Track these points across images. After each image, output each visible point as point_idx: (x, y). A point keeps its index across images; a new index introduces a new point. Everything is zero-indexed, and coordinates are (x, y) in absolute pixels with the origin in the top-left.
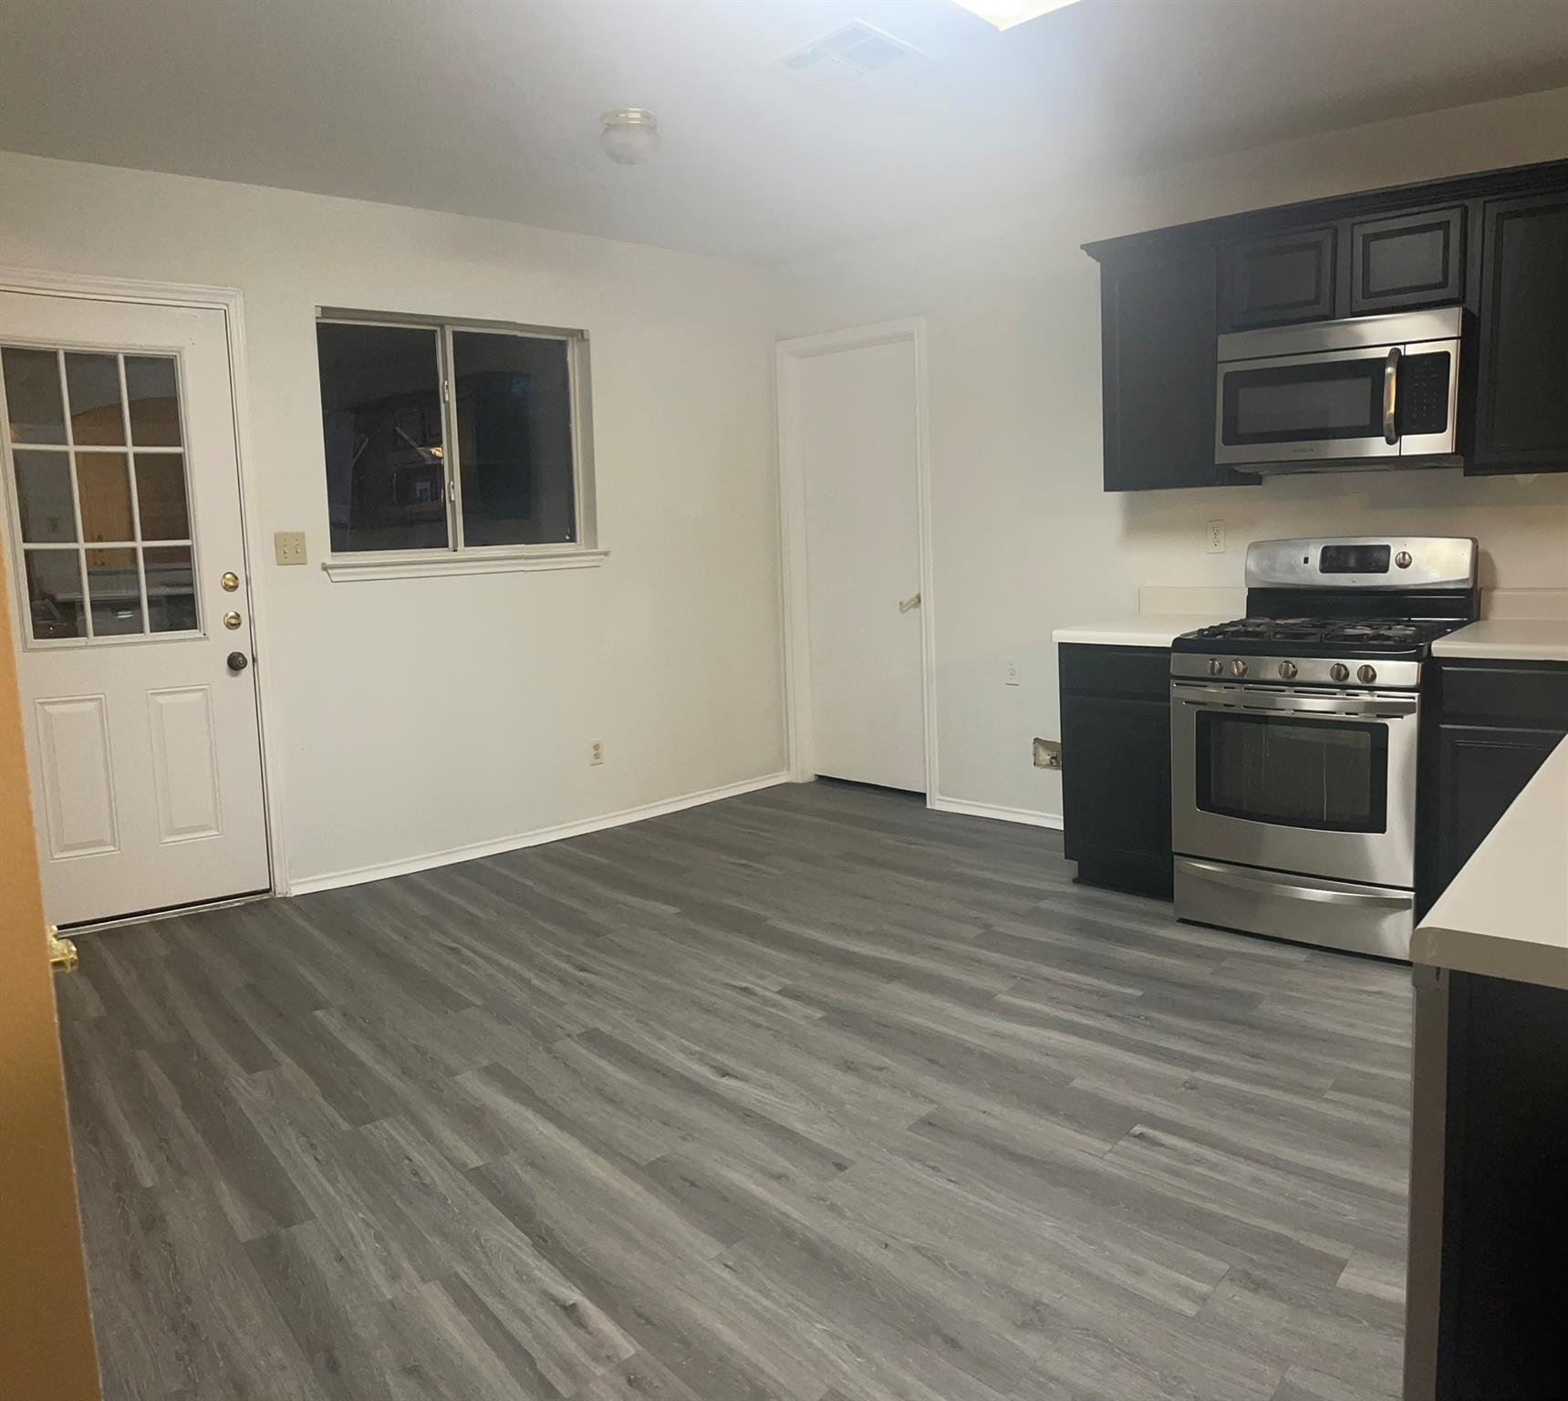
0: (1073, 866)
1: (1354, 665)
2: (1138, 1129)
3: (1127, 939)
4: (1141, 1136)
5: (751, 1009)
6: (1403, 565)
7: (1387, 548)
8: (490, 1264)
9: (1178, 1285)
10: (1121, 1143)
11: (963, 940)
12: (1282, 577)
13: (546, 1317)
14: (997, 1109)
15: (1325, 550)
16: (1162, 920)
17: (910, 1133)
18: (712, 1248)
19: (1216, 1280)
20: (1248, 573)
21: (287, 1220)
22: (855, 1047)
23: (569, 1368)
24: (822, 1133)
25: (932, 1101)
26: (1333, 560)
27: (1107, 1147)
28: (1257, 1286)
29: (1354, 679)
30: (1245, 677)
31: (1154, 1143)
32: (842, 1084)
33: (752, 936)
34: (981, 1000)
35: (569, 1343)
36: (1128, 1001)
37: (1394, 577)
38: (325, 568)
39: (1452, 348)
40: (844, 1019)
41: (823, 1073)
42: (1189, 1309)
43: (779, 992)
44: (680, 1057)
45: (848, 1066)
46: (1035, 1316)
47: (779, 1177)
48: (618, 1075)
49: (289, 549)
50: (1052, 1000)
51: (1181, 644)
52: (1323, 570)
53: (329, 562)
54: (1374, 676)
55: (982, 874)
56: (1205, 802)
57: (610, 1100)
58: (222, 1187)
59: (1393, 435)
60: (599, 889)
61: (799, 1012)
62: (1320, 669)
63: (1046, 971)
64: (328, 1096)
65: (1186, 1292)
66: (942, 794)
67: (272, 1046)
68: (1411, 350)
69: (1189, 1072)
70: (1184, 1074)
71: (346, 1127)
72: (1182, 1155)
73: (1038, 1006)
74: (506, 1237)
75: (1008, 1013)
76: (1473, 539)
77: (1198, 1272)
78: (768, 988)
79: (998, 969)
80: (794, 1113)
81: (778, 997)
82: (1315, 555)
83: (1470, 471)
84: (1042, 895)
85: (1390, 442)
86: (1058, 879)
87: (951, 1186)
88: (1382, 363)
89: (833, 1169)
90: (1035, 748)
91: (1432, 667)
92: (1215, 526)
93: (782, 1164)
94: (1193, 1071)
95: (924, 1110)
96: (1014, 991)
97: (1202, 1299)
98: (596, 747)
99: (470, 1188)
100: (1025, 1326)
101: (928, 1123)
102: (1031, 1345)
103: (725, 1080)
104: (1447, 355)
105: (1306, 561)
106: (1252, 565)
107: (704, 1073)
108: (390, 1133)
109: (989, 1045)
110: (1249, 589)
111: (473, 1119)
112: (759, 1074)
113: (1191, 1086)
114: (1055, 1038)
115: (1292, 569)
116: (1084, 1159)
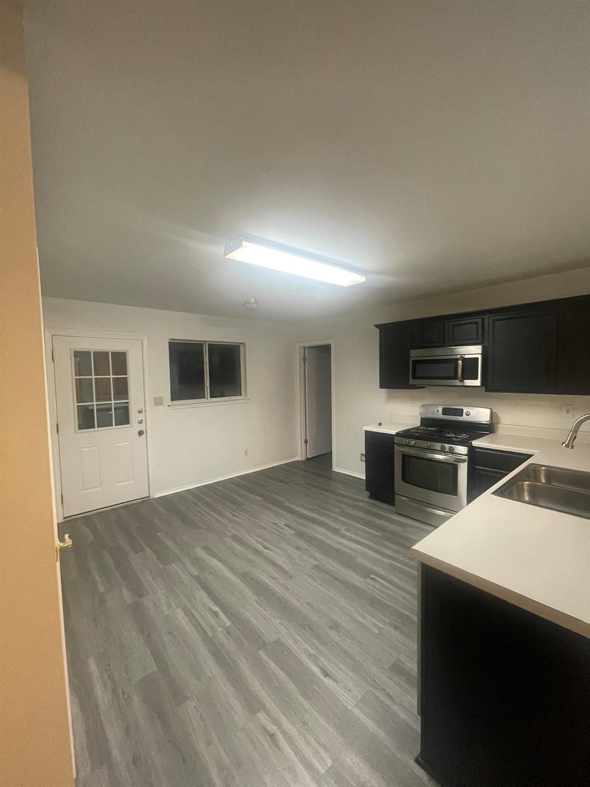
0: (368, 494)
1: (447, 446)
2: (372, 576)
3: (380, 517)
4: (373, 579)
5: (276, 530)
6: (467, 415)
7: (463, 410)
8: (196, 602)
9: (375, 624)
10: (367, 580)
11: (335, 513)
12: (430, 415)
13: (208, 615)
14: (335, 565)
15: (443, 408)
16: (392, 512)
17: (311, 570)
18: (255, 598)
19: (385, 624)
20: (421, 413)
21: (141, 596)
22: (302, 543)
23: (212, 629)
24: (288, 567)
25: (319, 561)
26: (446, 411)
27: (363, 580)
28: (396, 628)
29: (447, 450)
30: (416, 446)
31: (376, 581)
32: (296, 554)
33: (280, 507)
34: (336, 532)
35: (213, 622)
36: (378, 537)
37: (464, 418)
38: (169, 406)
39: (480, 357)
40: (300, 535)
41: (291, 550)
42: (377, 631)
43: (284, 525)
44: (255, 542)
45: (298, 549)
46: (335, 626)
47: (274, 579)
48: (238, 547)
49: (158, 401)
50: (357, 534)
51: (398, 434)
52: (443, 414)
53: (170, 404)
54: (453, 450)
55: (343, 492)
56: (404, 479)
57: (235, 555)
58: (124, 591)
59: (461, 380)
60: (243, 492)
61: (288, 531)
62: (438, 446)
63: (355, 524)
64: (158, 559)
65: (375, 625)
66: (337, 466)
67: (143, 545)
68: (466, 357)
69: (390, 561)
70: (389, 561)
71: (162, 566)
72: (382, 585)
73: (352, 535)
74: (201, 594)
75: (343, 536)
76: (491, 409)
77: (381, 621)
78: (281, 523)
79: (343, 523)
80: (281, 561)
81: (283, 526)
82: (440, 409)
83: (487, 390)
84: (359, 501)
85: (460, 381)
86: (364, 496)
87: (319, 586)
88: (458, 359)
89: (289, 578)
90: (361, 456)
91: (472, 450)
92: (412, 398)
93: (276, 575)
94: (391, 560)
95: (315, 563)
96: (346, 530)
97: (380, 629)
98: (246, 451)
99: (194, 581)
100: (331, 628)
101: (316, 567)
102: (332, 633)
103: (266, 550)
104: (478, 358)
105: (438, 411)
106: (422, 412)
107: (260, 547)
108: (175, 567)
109: (336, 546)
110: (421, 418)
111: (197, 562)
112: (275, 549)
113: (390, 565)
114: (354, 545)
115: (433, 413)
116: (356, 583)
